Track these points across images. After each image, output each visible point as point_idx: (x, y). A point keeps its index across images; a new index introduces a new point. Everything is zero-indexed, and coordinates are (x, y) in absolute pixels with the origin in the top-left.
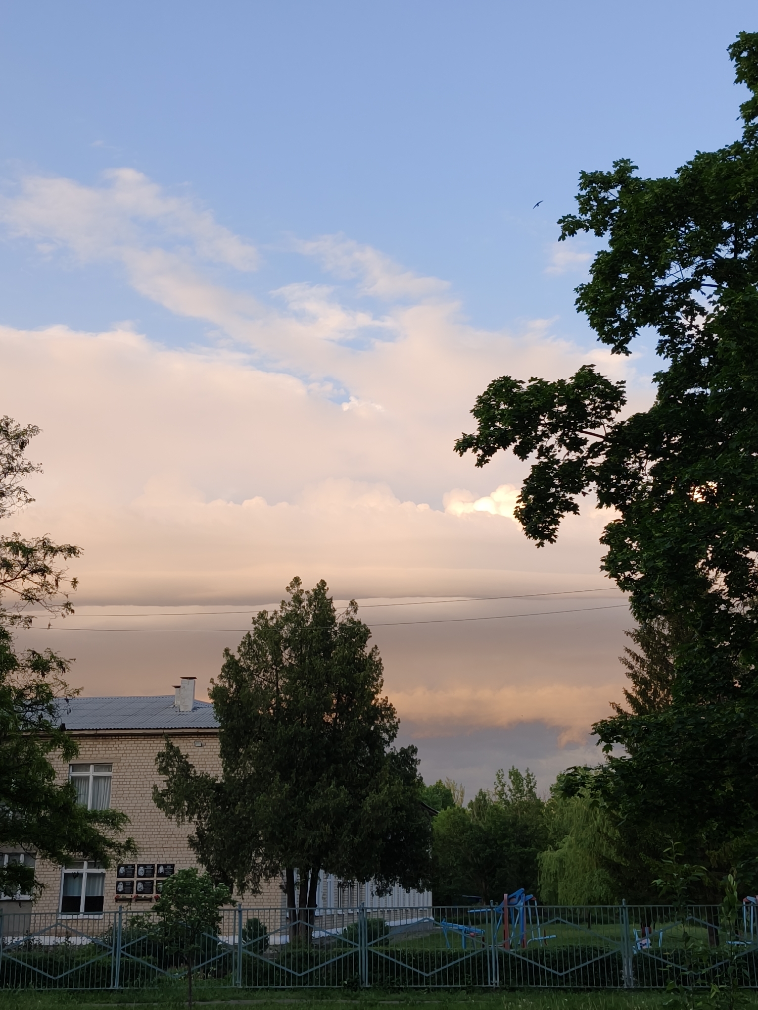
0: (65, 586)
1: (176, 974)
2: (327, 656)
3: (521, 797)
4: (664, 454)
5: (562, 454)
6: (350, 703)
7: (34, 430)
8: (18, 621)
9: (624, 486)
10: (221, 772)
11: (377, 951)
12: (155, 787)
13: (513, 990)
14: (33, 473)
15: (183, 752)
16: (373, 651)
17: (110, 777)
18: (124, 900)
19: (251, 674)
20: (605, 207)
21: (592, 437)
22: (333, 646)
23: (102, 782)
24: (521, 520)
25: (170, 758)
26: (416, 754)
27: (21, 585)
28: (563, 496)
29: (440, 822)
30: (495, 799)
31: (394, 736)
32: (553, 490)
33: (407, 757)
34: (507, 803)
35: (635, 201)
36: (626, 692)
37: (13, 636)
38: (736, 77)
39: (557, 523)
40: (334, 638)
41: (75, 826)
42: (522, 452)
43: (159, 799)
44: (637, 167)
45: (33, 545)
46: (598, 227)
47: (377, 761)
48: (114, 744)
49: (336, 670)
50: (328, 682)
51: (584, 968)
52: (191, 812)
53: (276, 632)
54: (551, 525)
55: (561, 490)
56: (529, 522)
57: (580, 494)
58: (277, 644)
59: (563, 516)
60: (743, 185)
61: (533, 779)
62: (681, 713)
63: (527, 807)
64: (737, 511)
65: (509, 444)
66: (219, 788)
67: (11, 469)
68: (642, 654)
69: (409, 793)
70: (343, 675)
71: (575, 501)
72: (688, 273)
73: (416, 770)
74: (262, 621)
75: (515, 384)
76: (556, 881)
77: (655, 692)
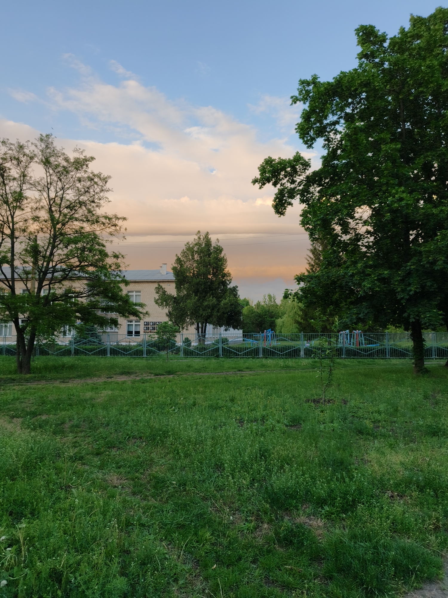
0: (123, 230)
1: (163, 353)
2: (209, 257)
3: (271, 303)
4: (322, 185)
5: (288, 185)
6: (217, 272)
7: (110, 177)
8: (108, 242)
9: (309, 197)
10: (176, 293)
11: (225, 347)
12: (155, 298)
13: (267, 358)
14: (110, 192)
15: (163, 287)
16: (224, 255)
17: (140, 295)
18: (146, 332)
19: (185, 262)
20: (308, 92)
21: (298, 179)
22: (211, 253)
23: (138, 296)
24: (274, 208)
25: (159, 289)
26: (238, 288)
27: (108, 230)
28: (288, 200)
29: (245, 311)
30: (263, 303)
31: (231, 282)
32: (285, 198)
33: (234, 289)
34: (267, 305)
35: (318, 90)
36: (306, 269)
37: (107, 247)
38: (357, 43)
39: (286, 209)
40: (211, 251)
41: (130, 307)
42: (275, 184)
43: (156, 302)
44: (319, 77)
45: (111, 217)
46: (304, 100)
47: (225, 291)
48: (141, 285)
49: (212, 261)
50: (210, 265)
51: (289, 352)
52: (166, 305)
53: (193, 249)
54: (284, 210)
55: (288, 198)
56: (276, 209)
57: (294, 200)
58: (193, 252)
59: (288, 207)
60: (356, 84)
61: (275, 297)
62: (323, 273)
63: (273, 306)
64: (346, 204)
65: (270, 181)
66: (175, 298)
67: (103, 190)
68: (312, 256)
69: (235, 300)
70: (214, 263)
71: (292, 202)
72: (335, 118)
73: (237, 293)
74: (188, 245)
75: (274, 160)
76: (281, 328)
77: (316, 269)
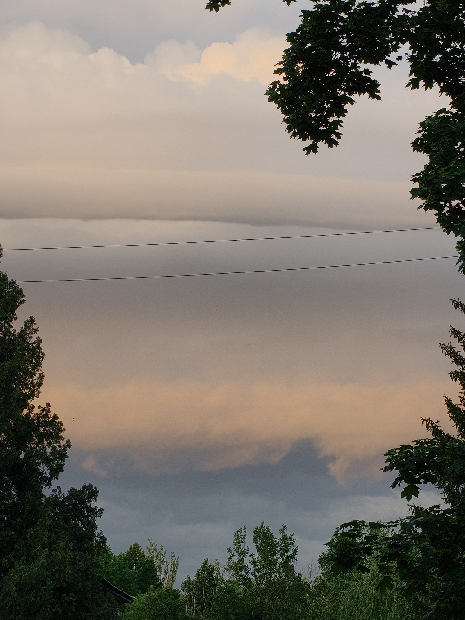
3: (270, 573)
16: (26, 325)
24: (282, 105)
26: (95, 499)
28: (355, 66)
30: (228, 576)
31: (60, 468)
39: (342, 112)
54: (331, 115)
55: (351, 57)
56: (294, 109)
57: (383, 64)
59: (352, 102)
61: (293, 544)
69: (82, 564)
71: (373, 77)
73: (95, 527)
